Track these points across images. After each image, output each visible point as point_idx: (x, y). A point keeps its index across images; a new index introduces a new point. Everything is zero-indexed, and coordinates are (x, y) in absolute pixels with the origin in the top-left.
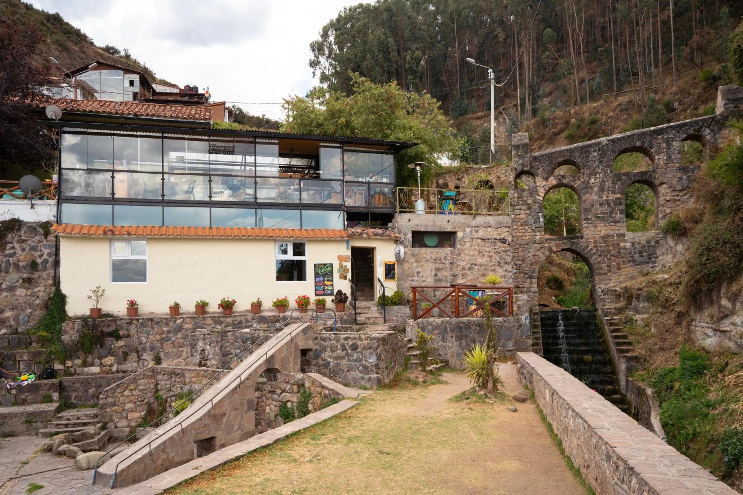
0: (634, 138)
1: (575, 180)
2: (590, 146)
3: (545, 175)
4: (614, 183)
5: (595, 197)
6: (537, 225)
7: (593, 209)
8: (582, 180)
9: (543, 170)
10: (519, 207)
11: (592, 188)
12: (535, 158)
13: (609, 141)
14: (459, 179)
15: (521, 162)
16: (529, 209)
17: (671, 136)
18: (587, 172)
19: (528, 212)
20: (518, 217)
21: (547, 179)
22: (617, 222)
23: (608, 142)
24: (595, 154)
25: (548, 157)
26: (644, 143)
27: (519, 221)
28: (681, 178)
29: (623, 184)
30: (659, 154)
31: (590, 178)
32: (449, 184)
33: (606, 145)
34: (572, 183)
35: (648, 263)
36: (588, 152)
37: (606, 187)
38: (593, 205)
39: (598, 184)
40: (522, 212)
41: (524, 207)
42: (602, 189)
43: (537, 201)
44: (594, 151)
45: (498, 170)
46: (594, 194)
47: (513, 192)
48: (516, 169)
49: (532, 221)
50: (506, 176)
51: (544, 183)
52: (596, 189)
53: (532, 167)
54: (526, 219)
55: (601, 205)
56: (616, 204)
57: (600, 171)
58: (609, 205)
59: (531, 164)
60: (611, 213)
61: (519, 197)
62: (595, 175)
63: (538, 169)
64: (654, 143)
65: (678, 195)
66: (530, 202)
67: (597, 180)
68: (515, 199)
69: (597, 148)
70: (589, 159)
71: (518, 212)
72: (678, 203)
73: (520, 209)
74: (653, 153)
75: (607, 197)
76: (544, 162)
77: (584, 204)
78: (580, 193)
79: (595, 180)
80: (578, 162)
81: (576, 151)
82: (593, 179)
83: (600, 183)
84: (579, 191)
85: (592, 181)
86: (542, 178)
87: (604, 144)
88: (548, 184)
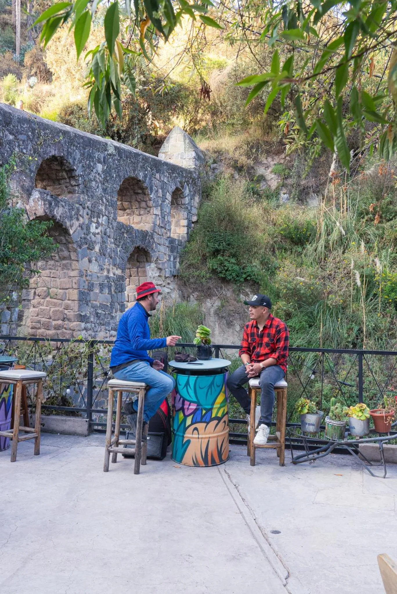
0: (138, 162)
2: (94, 144)
3: (27, 182)
4: (117, 243)
7: (91, 294)
8: (81, 220)
11: (92, 245)
13: (115, 148)
17: (165, 180)
21: (28, 193)
23: (114, 152)
24: (100, 167)
25: (33, 132)
26: (145, 176)
28: (170, 257)
29: (125, 249)
30: (156, 207)
31: (91, 221)
33: (112, 155)
34: (68, 223)
36: (90, 156)
37: (108, 250)
38: (92, 286)
39: (100, 237)
42: (103, 252)
44: (99, 160)
46: (93, 260)
51: (22, 203)
52: (97, 248)
55: (101, 286)
56: (117, 287)
57: (104, 209)
58: (110, 288)
60: (112, 306)
64: (154, 181)
65: (160, 285)
67: (99, 230)
69: (102, 156)
70: (92, 175)
74: (152, 202)
75: (108, 271)
76: (24, 141)
77: (79, 281)
78: (75, 251)
79: (97, 228)
80: (77, 173)
81: (76, 144)
82: (94, 225)
83: (102, 237)
84: (75, 246)
85: (93, 229)
86: (19, 188)
87: (110, 152)
88: (28, 207)
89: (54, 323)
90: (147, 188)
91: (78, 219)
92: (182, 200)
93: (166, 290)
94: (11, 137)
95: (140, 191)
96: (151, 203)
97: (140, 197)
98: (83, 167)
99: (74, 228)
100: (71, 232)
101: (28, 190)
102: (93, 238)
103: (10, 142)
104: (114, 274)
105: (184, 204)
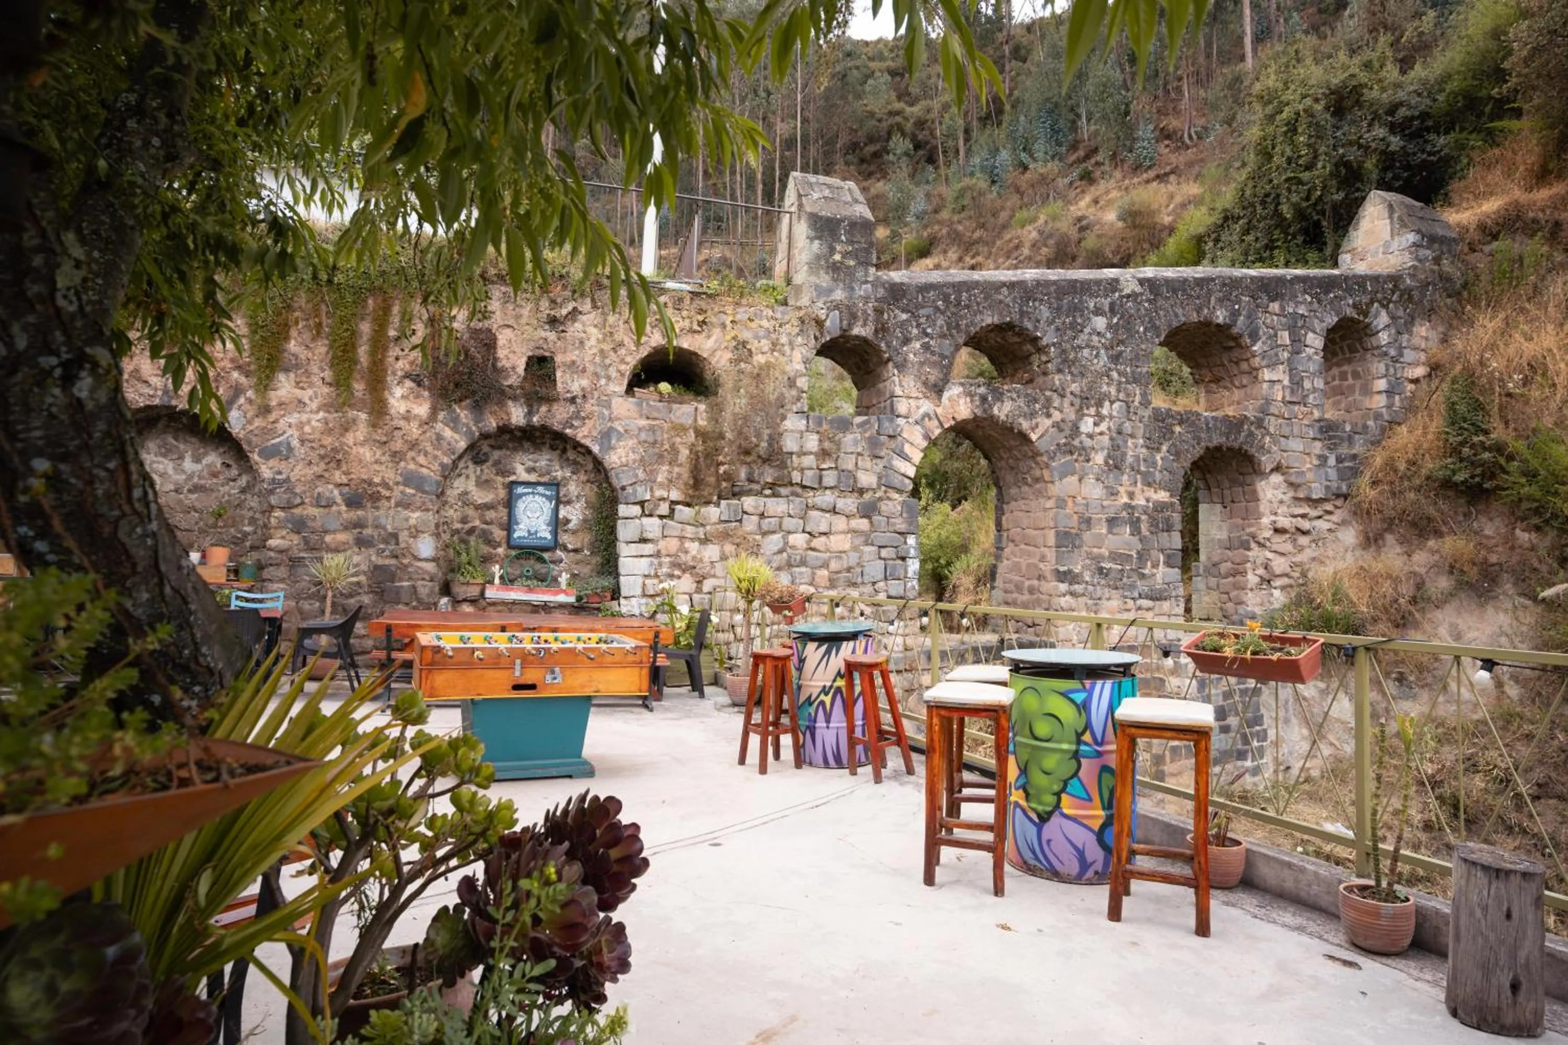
0: (1210, 293)
1: (1032, 415)
2: (1084, 287)
3: (934, 375)
4: (1152, 446)
5: (1093, 491)
6: (895, 587)
7: (1087, 536)
8: (1057, 416)
9: (926, 347)
10: (827, 498)
11: (1085, 454)
12: (896, 293)
13: (1141, 282)
14: (553, 322)
15: (839, 295)
16: (868, 511)
17: (1302, 310)
18: (1075, 387)
19: (863, 524)
20: (818, 542)
21: (937, 390)
22: (1157, 597)
23: (1138, 289)
24: (1100, 323)
25: (946, 299)
26: (1235, 314)
27: (825, 565)
28: (1323, 459)
29: (1177, 454)
30: (1272, 366)
31: (1080, 415)
32: (503, 338)
33: (1133, 296)
34: (1025, 425)
35: (1241, 755)
36: (1075, 309)
37: (1130, 459)
38: (1087, 522)
39: (1106, 439)
40: (840, 523)
41: (849, 503)
42: (1115, 464)
43: (897, 481)
44: (1098, 312)
45: (742, 314)
46: (1090, 479)
47: (802, 424)
48: (819, 323)
49: (875, 569)
50: (775, 346)
51: (926, 406)
52: (1099, 458)
53: (882, 329)
54: (853, 559)
55: (1112, 522)
56: (1153, 523)
57: (1113, 390)
58: (1135, 525)
59: (879, 312)
60: (1142, 556)
61: (824, 454)
62: (1099, 404)
63: (907, 341)
64: (1262, 319)
65: (1303, 516)
66: (866, 479)
67: (1103, 427)
68: (809, 461)
69: (1106, 303)
70: (1082, 339)
71: (820, 521)
72: (1303, 540)
73: (834, 511)
74: (1258, 359)
75: (1131, 495)
76: (928, 317)
77: (1056, 515)
78: (1047, 466)
79: (1096, 424)
80: (1044, 342)
81: (1040, 296)
82: (1090, 421)
83: (1112, 439)
84: (1045, 459)
85: (1087, 425)
86: (919, 385)
87: (1127, 291)
88: (939, 411)
89: (1027, 583)
90: (1241, 336)
91: (1049, 416)
92: (1373, 340)
93: (1322, 525)
94: (904, 316)
95: (1232, 344)
96: (1256, 361)
97: (1236, 354)
98: (1058, 329)
99: (1039, 431)
100: (1034, 437)
101: (935, 385)
102: (1088, 442)
103: (902, 324)
104: (1148, 500)
105: (1379, 347)
